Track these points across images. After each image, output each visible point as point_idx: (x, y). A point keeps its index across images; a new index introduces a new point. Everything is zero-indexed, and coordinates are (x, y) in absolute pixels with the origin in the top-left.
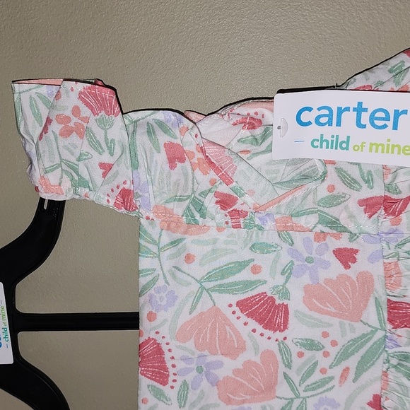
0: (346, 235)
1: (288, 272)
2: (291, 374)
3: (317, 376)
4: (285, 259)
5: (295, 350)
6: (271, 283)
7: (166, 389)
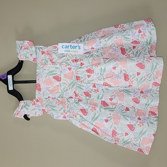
0: (70, 65)
1: (61, 72)
2: (61, 88)
3: (66, 89)
4: (61, 70)
5: (62, 84)
6: (58, 74)
7: (41, 92)
